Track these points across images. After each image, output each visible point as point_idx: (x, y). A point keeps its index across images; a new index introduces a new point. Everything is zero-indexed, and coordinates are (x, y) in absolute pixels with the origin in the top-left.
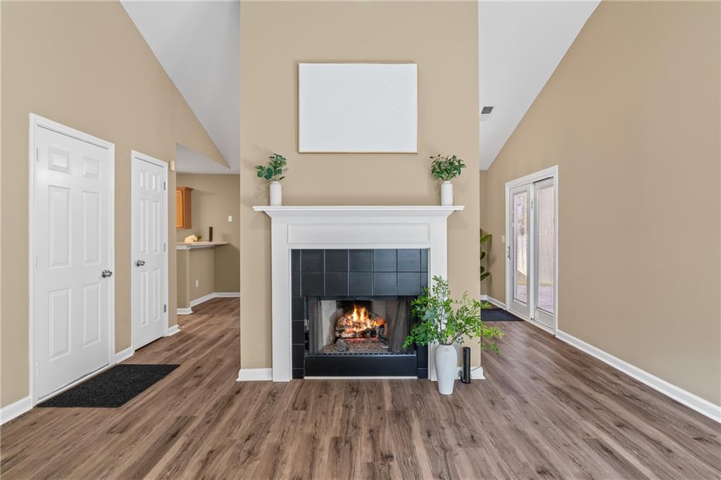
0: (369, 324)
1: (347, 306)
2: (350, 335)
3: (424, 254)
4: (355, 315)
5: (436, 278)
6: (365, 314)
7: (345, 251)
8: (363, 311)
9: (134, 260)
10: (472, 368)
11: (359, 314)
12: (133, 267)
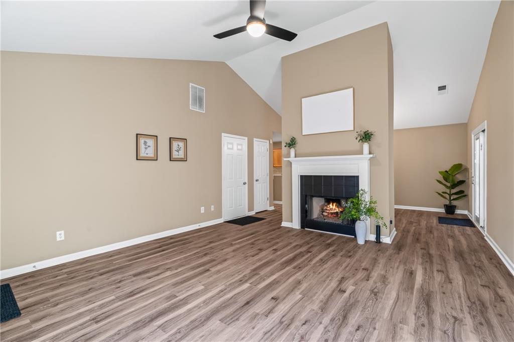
0: (337, 210)
1: (328, 201)
2: (326, 214)
3: (356, 178)
4: (331, 205)
5: (362, 190)
6: (336, 206)
7: (321, 176)
8: (335, 204)
9: (255, 178)
10: (381, 237)
11: (333, 205)
12: (255, 182)
